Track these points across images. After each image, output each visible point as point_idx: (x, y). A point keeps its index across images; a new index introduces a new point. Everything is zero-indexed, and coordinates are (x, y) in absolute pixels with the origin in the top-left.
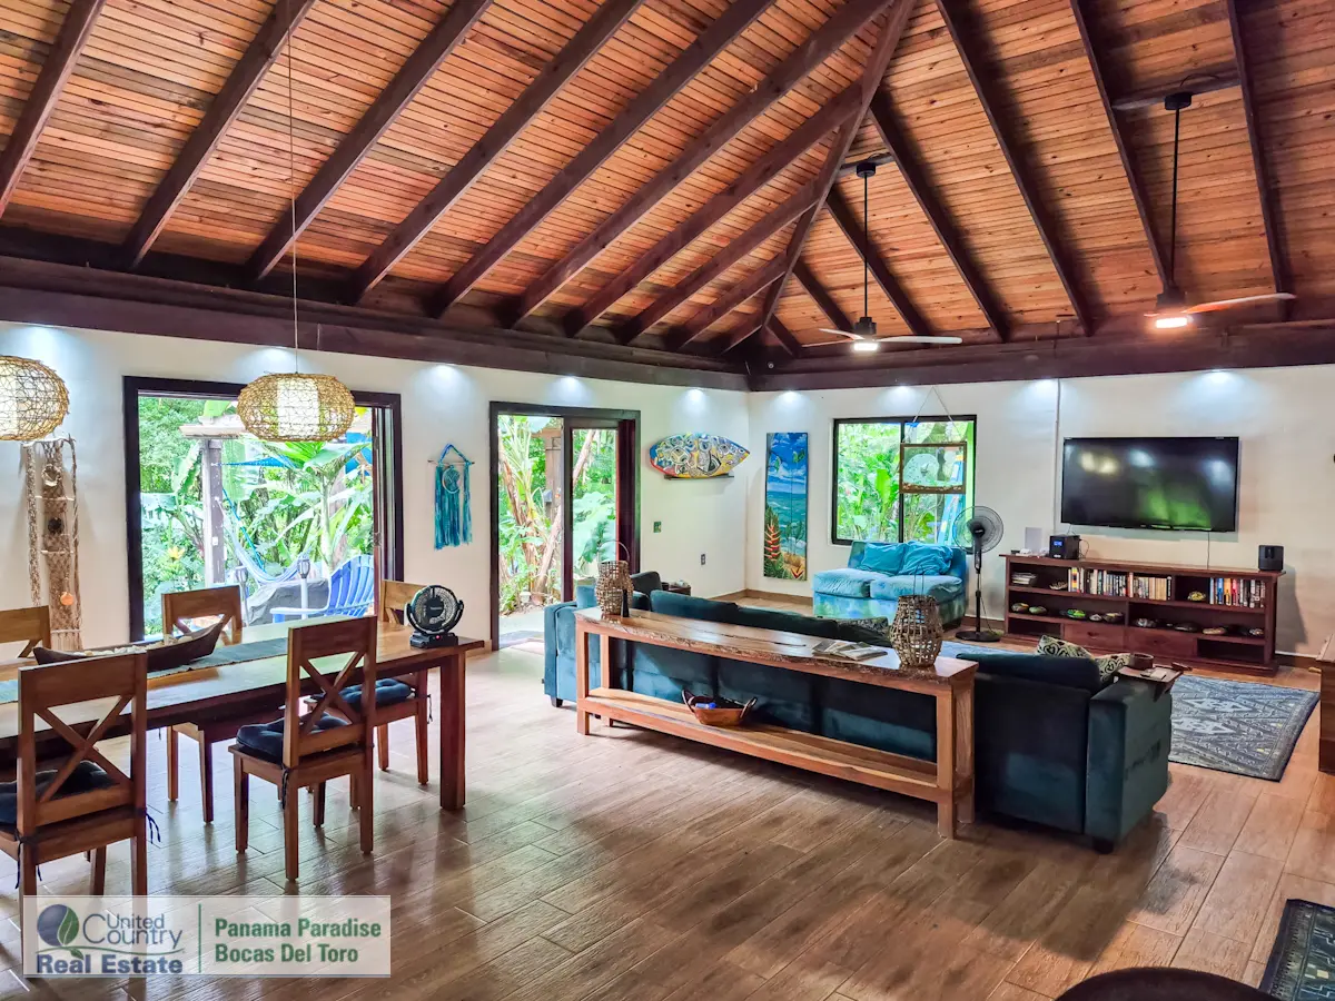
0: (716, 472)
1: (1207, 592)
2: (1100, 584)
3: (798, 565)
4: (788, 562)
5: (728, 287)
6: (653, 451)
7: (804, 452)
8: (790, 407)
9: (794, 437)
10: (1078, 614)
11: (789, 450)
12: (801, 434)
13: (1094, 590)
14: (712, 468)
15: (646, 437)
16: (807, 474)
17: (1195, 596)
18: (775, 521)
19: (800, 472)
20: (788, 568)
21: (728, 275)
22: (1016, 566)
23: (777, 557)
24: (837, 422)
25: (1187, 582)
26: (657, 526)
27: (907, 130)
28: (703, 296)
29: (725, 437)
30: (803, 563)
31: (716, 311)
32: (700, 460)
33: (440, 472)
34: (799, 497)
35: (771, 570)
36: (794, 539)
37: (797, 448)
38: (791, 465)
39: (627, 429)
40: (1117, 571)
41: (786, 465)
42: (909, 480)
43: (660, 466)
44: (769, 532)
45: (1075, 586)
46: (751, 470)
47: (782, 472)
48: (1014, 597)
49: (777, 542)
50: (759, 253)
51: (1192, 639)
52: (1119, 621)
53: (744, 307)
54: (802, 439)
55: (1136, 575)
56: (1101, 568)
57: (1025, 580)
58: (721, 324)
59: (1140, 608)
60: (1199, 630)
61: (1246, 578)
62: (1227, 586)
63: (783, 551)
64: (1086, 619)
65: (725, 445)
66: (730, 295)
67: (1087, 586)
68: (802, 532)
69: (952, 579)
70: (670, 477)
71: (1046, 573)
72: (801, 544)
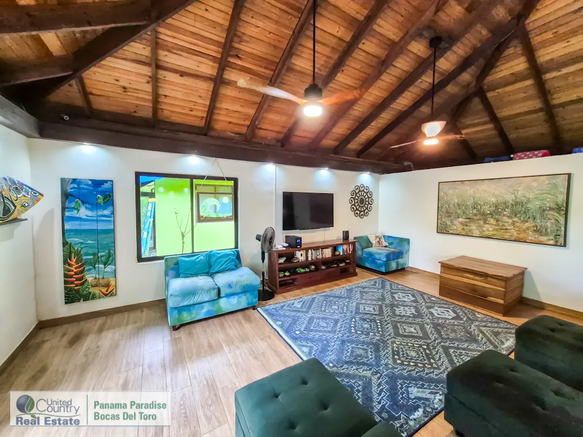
0: (10, 216)
1: (338, 251)
2: (312, 255)
3: (107, 285)
4: (96, 285)
7: (109, 198)
9: (97, 184)
10: (302, 271)
12: (106, 181)
13: (310, 259)
14: (5, 212)
16: (113, 213)
18: (78, 254)
19: (106, 212)
20: (96, 291)
23: (82, 284)
25: (334, 248)
30: (113, 283)
35: (71, 297)
36: (102, 266)
37: (102, 193)
40: (316, 249)
41: (88, 206)
44: (70, 265)
45: (301, 259)
49: (82, 272)
52: (316, 269)
54: (106, 186)
55: (322, 249)
56: (311, 248)
57: (282, 260)
62: (340, 248)
67: (307, 257)
68: (110, 259)
71: (288, 257)
72: (110, 268)
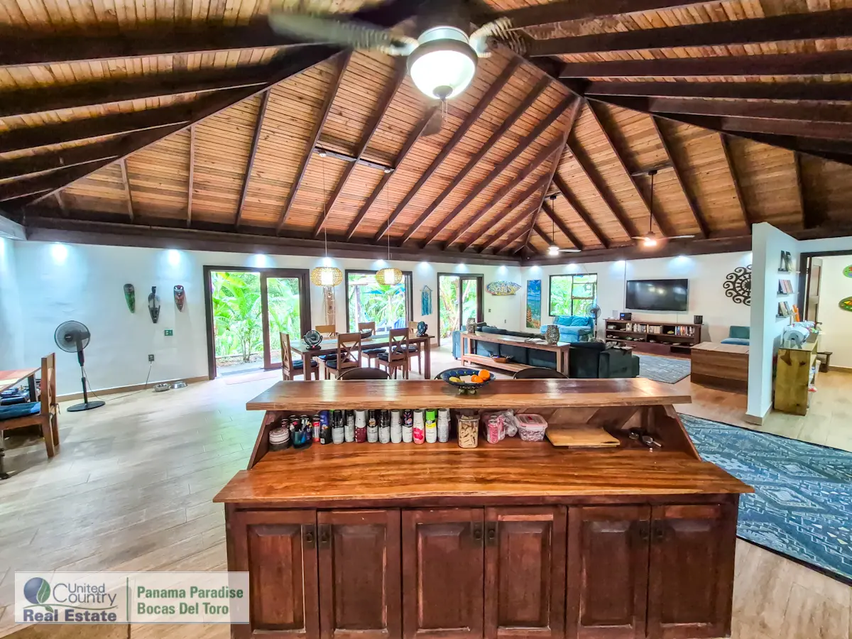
0: (510, 293)
1: (674, 331)
2: (637, 328)
3: (537, 323)
4: (534, 322)
5: (512, 234)
6: (488, 287)
7: (539, 286)
8: (535, 271)
9: (536, 281)
10: (630, 338)
11: (535, 286)
12: (539, 281)
13: (635, 331)
14: (508, 292)
15: (486, 282)
16: (541, 294)
17: (670, 332)
18: (530, 309)
19: (538, 293)
20: (534, 325)
21: (512, 230)
22: (608, 323)
23: (530, 321)
24: (550, 276)
25: (667, 328)
26: (490, 311)
27: (566, 185)
28: (504, 237)
29: (513, 282)
30: (539, 322)
31: (508, 242)
32: (504, 289)
33: (423, 293)
34: (538, 301)
35: (529, 325)
36: (536, 315)
37: (537, 285)
38: (535, 291)
39: (480, 280)
40: (643, 324)
42: (574, 295)
43: (490, 292)
44: (528, 313)
45: (628, 329)
46: (522, 292)
47: (532, 293)
48: (608, 333)
49: (530, 316)
50: (522, 223)
51: (669, 347)
52: (643, 341)
53: (518, 240)
55: (650, 325)
56: (637, 323)
57: (611, 327)
58: (511, 245)
59: (651, 337)
60: (672, 343)
61: (688, 326)
62: (681, 329)
63: (533, 319)
64: (632, 340)
65: (513, 284)
66: (513, 237)
67: (633, 329)
68: (539, 313)
69: (588, 327)
70: (495, 295)
71: (619, 326)
72: (538, 316)
